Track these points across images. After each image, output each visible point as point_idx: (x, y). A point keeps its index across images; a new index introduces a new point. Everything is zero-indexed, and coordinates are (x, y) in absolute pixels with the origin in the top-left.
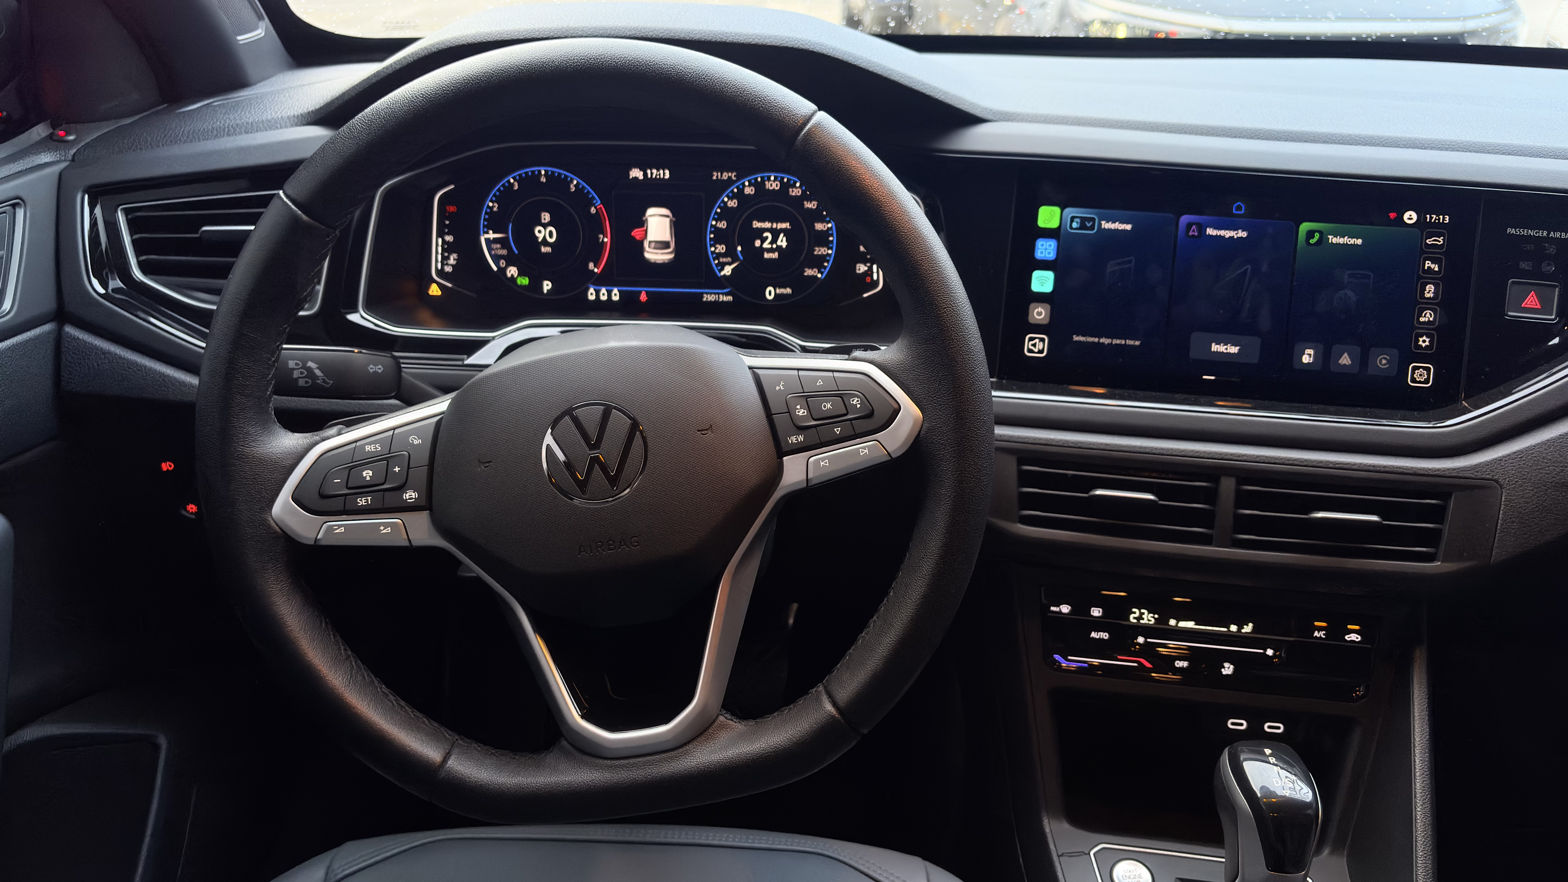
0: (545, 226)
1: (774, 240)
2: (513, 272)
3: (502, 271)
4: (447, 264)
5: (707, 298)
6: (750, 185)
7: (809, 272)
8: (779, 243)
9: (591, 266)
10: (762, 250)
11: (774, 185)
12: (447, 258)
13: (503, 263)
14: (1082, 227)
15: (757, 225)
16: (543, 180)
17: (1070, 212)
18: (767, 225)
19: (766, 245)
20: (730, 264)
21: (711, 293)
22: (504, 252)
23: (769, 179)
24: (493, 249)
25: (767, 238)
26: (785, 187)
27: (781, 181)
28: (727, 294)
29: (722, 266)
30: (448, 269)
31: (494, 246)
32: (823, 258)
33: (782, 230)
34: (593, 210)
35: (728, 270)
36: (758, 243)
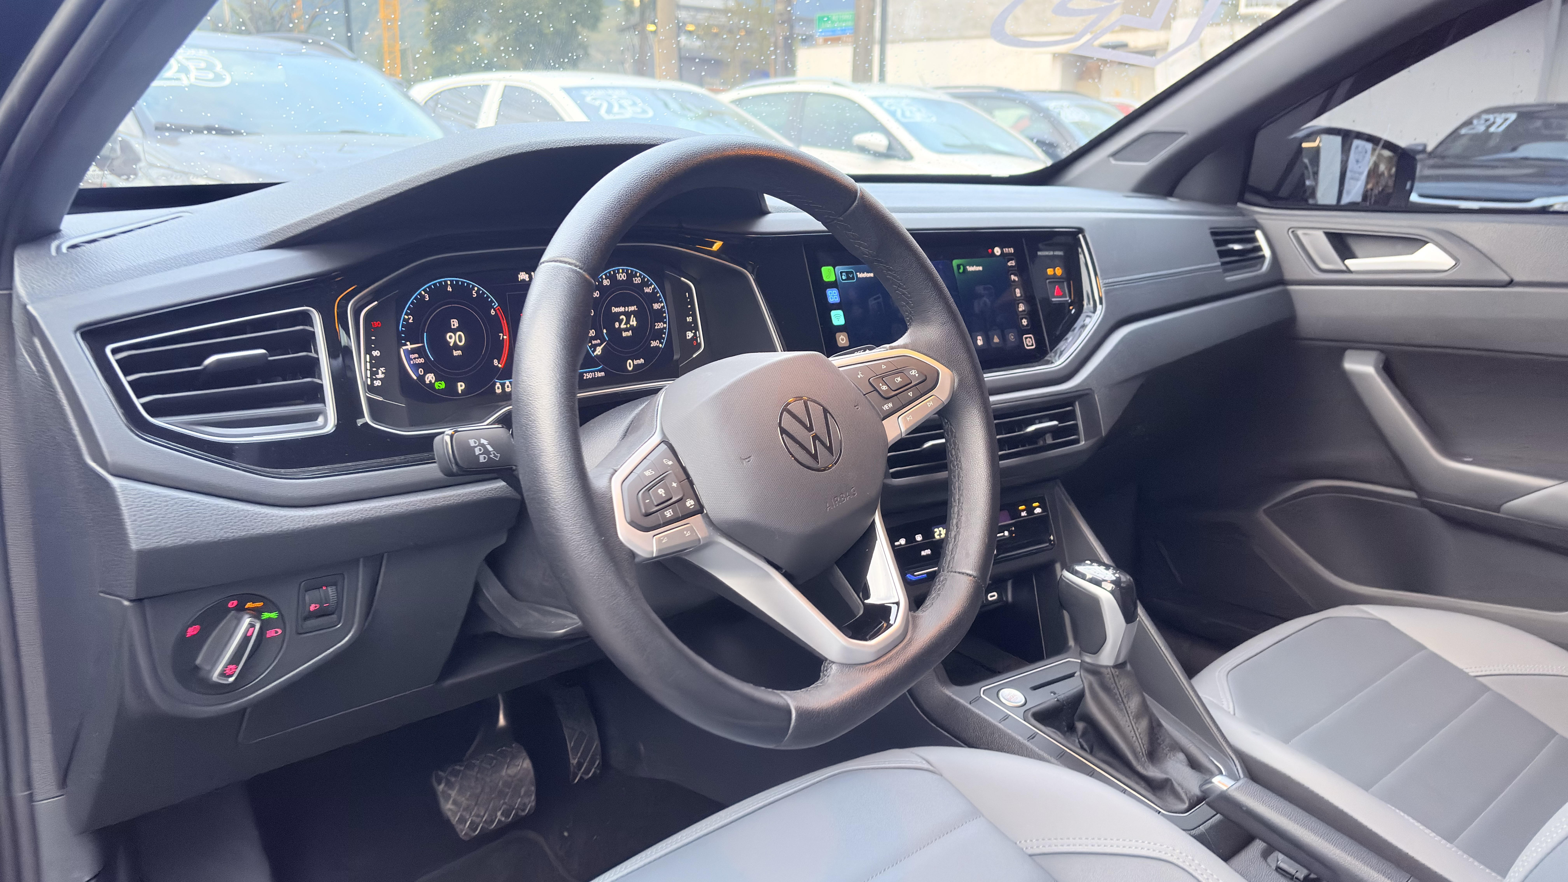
0: (454, 331)
1: (627, 322)
2: (430, 378)
3: (421, 378)
4: (377, 379)
5: (586, 377)
6: (606, 279)
7: (654, 344)
8: (631, 323)
9: (496, 362)
10: (620, 330)
11: (623, 276)
12: (374, 373)
13: (421, 371)
14: (848, 278)
15: (615, 310)
16: (450, 289)
17: (839, 269)
18: (622, 309)
19: (623, 326)
20: (599, 345)
21: (589, 372)
22: (422, 361)
23: (619, 273)
24: (412, 360)
25: (623, 319)
26: (631, 276)
27: (627, 273)
28: (600, 371)
29: (594, 347)
30: (377, 383)
31: (412, 356)
32: (661, 331)
33: (632, 312)
34: (493, 312)
35: (598, 351)
36: (617, 325)
